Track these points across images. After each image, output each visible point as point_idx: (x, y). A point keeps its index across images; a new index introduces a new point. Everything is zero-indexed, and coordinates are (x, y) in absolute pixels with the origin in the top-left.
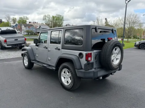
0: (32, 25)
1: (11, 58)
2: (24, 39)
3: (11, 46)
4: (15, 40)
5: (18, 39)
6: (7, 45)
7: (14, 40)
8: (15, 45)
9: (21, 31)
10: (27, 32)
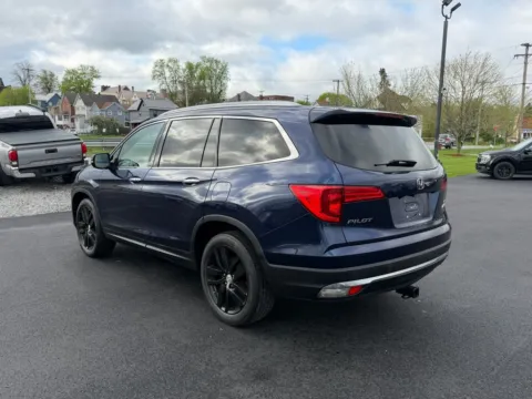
0: (112, 99)
1: (34, 213)
2: (79, 146)
3: (31, 175)
4: (48, 152)
5: (59, 149)
6: (21, 170)
7: (43, 150)
8: (48, 169)
9: (73, 120)
10: (95, 124)
